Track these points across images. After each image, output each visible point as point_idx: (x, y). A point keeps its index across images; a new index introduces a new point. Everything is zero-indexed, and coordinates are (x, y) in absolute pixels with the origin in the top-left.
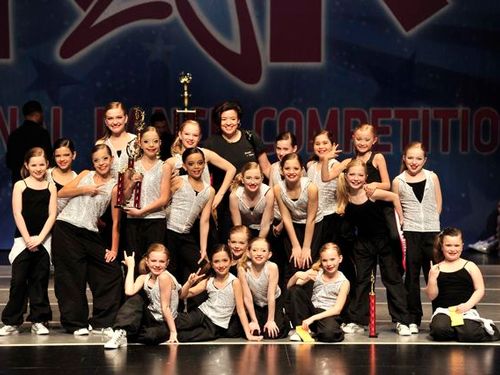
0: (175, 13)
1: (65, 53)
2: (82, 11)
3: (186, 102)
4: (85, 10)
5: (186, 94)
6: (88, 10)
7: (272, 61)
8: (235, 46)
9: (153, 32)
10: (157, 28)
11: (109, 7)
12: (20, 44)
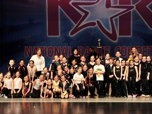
3: (99, 45)
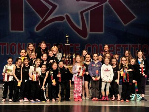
3: (67, 42)
5: (67, 40)
9: (60, 24)
12: (26, 27)
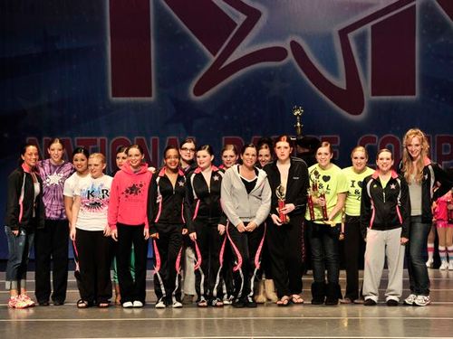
0: (290, 56)
1: (198, 91)
2: (212, 56)
3: (299, 131)
4: (214, 55)
5: (299, 124)
6: (218, 55)
7: (373, 95)
8: (341, 83)
9: (272, 73)
10: (275, 69)
11: (234, 53)
12: (161, 85)
